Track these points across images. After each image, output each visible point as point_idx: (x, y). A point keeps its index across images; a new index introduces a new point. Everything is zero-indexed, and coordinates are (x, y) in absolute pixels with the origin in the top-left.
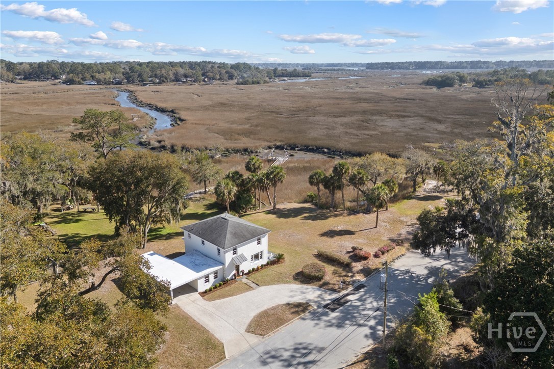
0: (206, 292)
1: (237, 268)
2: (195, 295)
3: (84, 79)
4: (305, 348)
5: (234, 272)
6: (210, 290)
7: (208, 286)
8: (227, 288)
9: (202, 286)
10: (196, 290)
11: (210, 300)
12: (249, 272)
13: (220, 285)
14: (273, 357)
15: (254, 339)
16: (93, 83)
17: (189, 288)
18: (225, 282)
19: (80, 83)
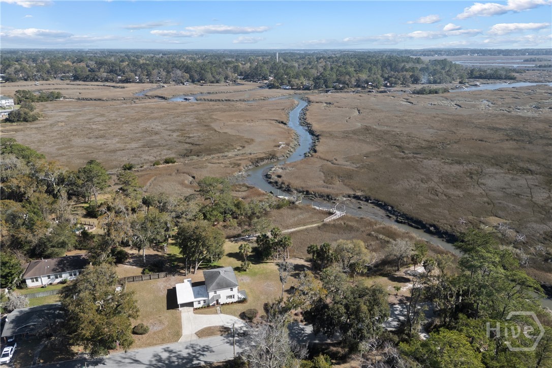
0: (196, 309)
1: (217, 301)
2: (192, 309)
3: (282, 84)
4: (207, 349)
5: (215, 302)
6: (199, 308)
7: (200, 306)
8: (206, 310)
9: (196, 305)
10: (193, 307)
11: (195, 313)
12: (224, 304)
13: (205, 307)
14: (192, 347)
15: (195, 338)
16: (288, 88)
17: (190, 304)
18: (208, 306)
19: (278, 88)
